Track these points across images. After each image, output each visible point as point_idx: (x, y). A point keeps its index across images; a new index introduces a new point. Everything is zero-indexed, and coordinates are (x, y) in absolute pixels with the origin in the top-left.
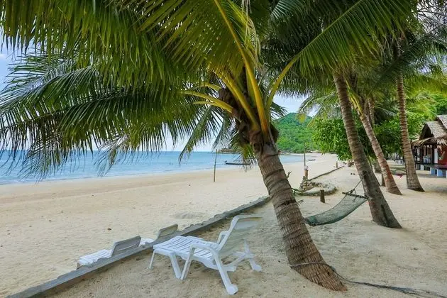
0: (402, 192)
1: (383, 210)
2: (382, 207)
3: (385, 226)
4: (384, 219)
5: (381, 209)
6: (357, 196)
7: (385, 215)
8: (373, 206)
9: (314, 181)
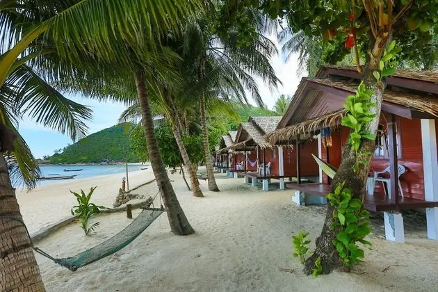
0: (204, 194)
1: (179, 219)
2: (178, 216)
3: (181, 235)
4: (180, 228)
5: (177, 218)
6: (154, 209)
7: (181, 224)
8: (171, 216)
9: (131, 193)
